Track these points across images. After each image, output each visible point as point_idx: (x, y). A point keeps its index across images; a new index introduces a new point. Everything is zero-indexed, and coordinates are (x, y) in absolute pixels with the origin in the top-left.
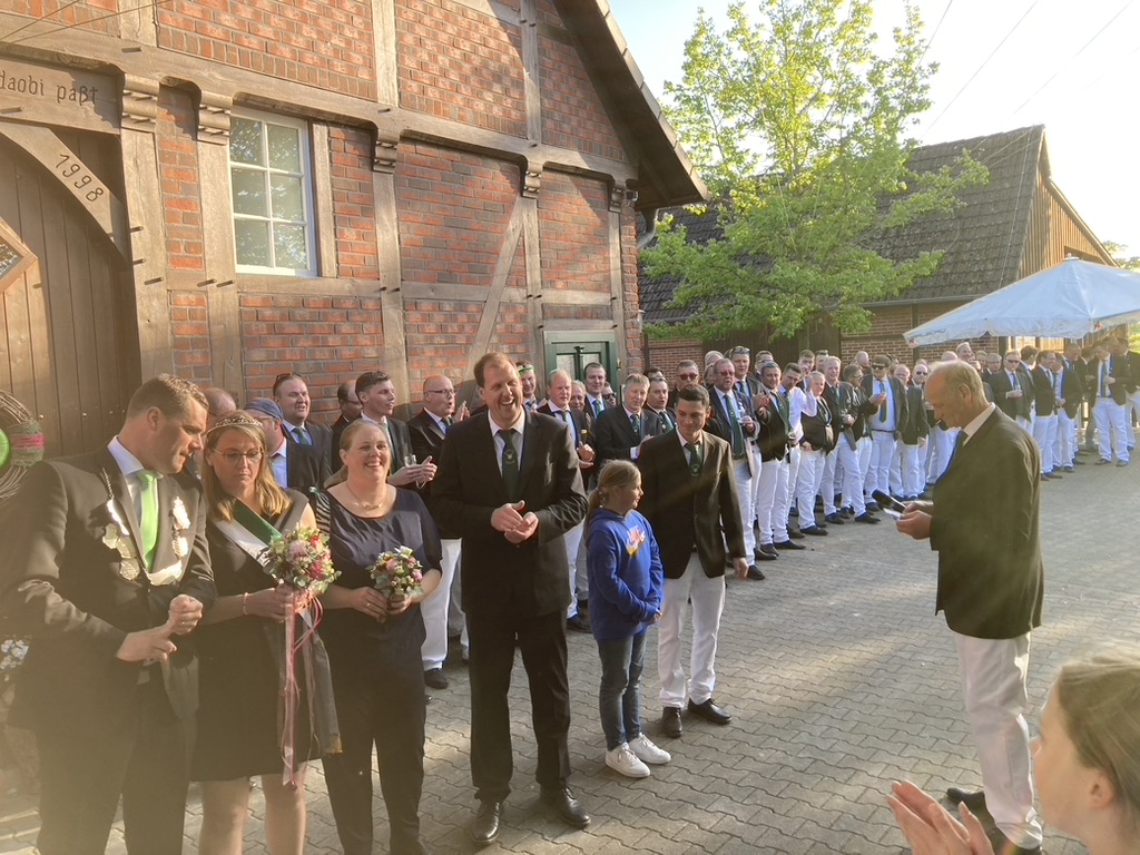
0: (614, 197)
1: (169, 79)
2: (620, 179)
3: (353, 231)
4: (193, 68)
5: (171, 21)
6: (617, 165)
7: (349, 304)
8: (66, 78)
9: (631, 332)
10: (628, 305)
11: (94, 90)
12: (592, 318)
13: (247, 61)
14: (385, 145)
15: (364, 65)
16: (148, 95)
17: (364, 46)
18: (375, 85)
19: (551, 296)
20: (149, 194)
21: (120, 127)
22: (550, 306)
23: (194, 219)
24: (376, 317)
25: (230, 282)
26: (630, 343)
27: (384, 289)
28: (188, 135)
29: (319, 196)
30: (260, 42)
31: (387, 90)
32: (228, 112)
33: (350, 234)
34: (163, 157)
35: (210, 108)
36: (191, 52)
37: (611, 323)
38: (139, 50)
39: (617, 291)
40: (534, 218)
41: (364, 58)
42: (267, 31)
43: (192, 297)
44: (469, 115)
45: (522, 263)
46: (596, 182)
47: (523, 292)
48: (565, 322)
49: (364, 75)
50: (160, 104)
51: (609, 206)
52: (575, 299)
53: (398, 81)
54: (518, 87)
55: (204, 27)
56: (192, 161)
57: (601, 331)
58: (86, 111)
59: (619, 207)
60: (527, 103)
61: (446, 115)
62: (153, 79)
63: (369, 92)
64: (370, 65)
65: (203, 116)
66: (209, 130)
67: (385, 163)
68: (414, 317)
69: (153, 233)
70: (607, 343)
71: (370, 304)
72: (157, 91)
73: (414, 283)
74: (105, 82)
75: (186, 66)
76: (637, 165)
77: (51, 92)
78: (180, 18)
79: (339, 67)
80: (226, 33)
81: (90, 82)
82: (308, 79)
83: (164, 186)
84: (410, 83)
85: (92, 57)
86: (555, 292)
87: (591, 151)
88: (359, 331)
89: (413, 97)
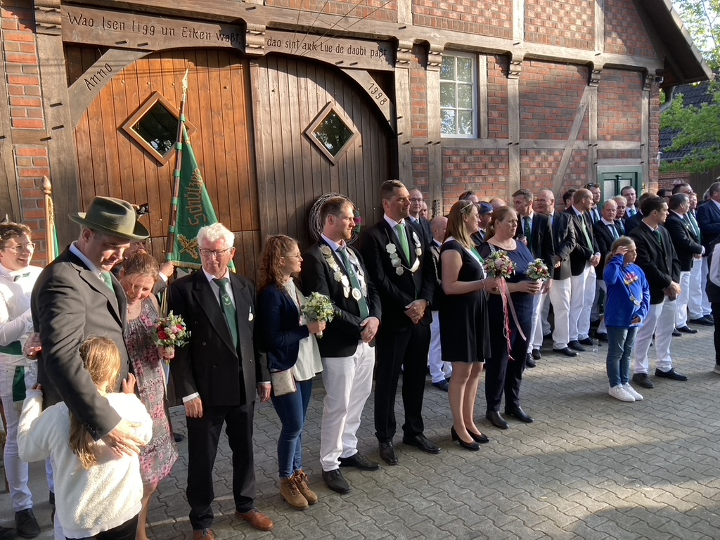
0: (647, 81)
1: (417, 40)
2: (652, 70)
3: (497, 112)
4: (428, 33)
5: (419, 10)
6: (650, 61)
7: (492, 153)
8: (375, 45)
9: (652, 166)
10: (651, 149)
11: (385, 50)
12: (627, 158)
13: (452, 26)
14: (516, 63)
15: (507, 20)
16: (408, 50)
17: (507, 9)
18: (512, 30)
19: (602, 145)
20: (405, 100)
21: (395, 67)
22: (602, 151)
23: (423, 111)
24: (506, 159)
25: (439, 143)
26: (651, 173)
27: (511, 143)
28: (423, 68)
29: (481, 94)
30: (458, 15)
31: (518, 32)
32: (441, 54)
33: (495, 114)
34: (412, 80)
35: (434, 53)
36: (427, 25)
37: (639, 160)
38: (405, 27)
39: (645, 140)
40: (595, 98)
41: (507, 15)
42: (460, 8)
43: (421, 151)
44: (562, 41)
45: (586, 125)
46: (635, 73)
47: (586, 143)
48: (610, 160)
49: (507, 25)
50: (412, 53)
51: (643, 86)
52: (618, 146)
53: (524, 26)
54: (591, 20)
55: (433, 11)
56: (423, 81)
57: (632, 165)
58: (382, 61)
59: (650, 87)
60: (596, 29)
61: (549, 43)
62: (410, 41)
63: (508, 34)
64: (510, 19)
65: (430, 58)
66: (432, 64)
67: (515, 73)
68: (526, 159)
69: (406, 120)
70: (636, 173)
71: (503, 152)
72: (412, 47)
73: (526, 140)
74: (390, 46)
75: (424, 33)
76: (663, 59)
77: (368, 53)
78: (423, 9)
79: (494, 22)
80: (442, 13)
81: (384, 46)
82: (479, 31)
83: (412, 95)
84: (530, 26)
85: (386, 34)
86: (605, 142)
87: (634, 54)
88: (497, 167)
89: (531, 34)
